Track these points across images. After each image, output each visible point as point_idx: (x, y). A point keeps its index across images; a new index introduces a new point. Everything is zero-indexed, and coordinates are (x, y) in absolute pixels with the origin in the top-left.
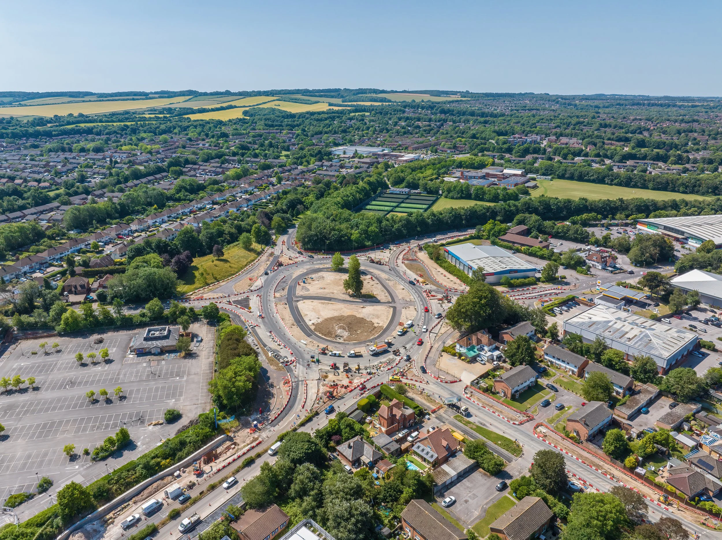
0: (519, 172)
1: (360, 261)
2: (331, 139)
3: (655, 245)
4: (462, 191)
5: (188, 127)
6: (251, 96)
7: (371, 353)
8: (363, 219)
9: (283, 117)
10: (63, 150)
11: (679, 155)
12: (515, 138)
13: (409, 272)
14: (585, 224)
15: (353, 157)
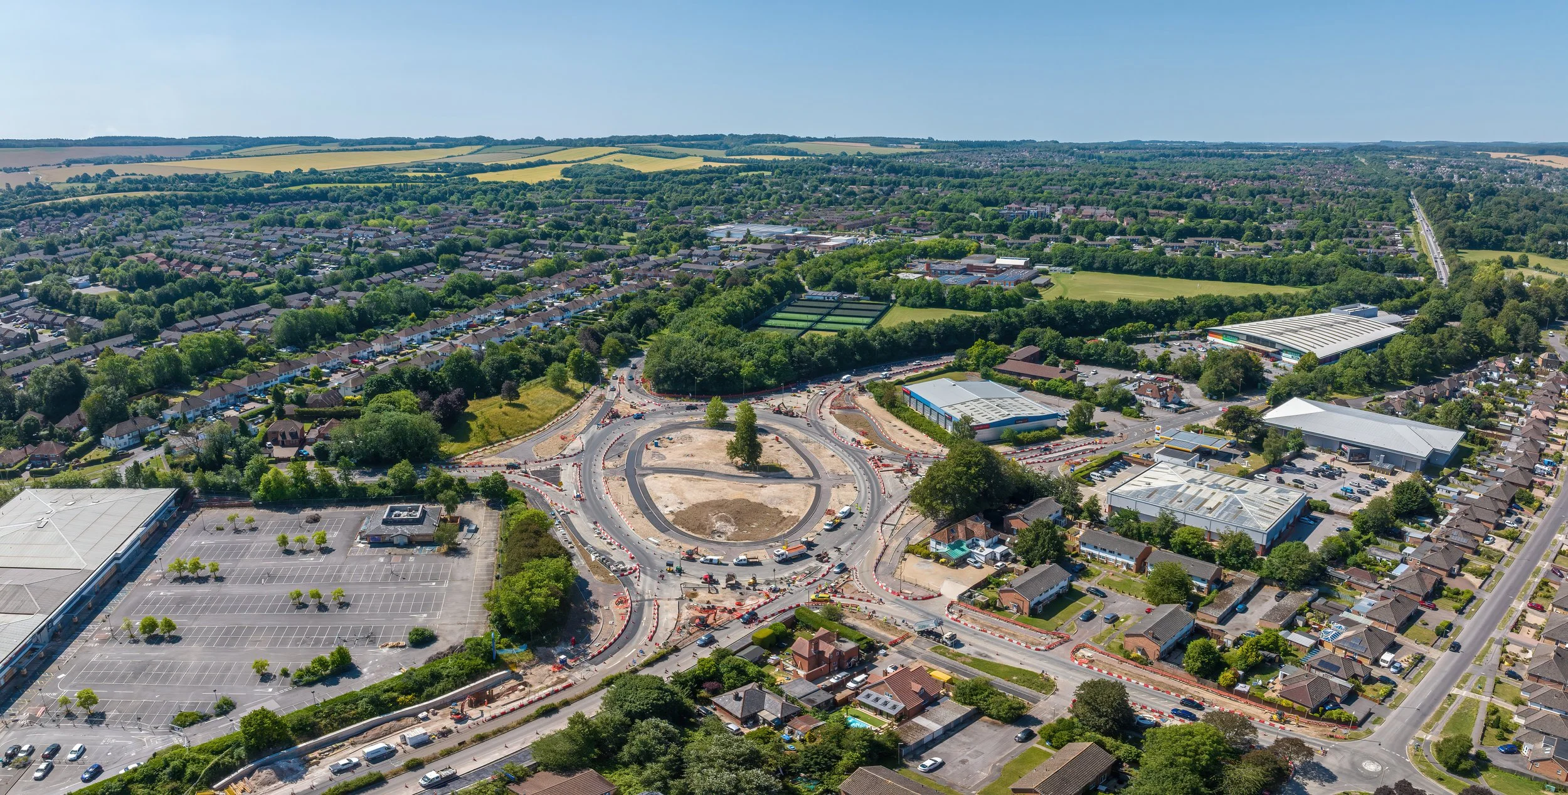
0: (1021, 262)
1: (755, 411)
2: (706, 213)
3: (1236, 365)
4: (929, 294)
5: (473, 192)
6: (576, 146)
7: (778, 559)
8: (760, 342)
9: (627, 178)
10: (282, 223)
11: (1257, 227)
12: (1010, 209)
13: (842, 428)
14: (1130, 339)
15: (743, 242)
